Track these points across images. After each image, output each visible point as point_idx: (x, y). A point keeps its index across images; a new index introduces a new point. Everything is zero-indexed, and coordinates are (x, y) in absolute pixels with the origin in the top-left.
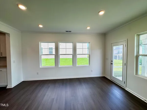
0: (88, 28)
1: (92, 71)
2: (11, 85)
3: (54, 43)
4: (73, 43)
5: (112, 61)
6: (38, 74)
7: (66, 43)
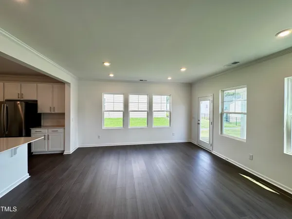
0: (169, 78)
1: (173, 134)
2: (69, 150)
3: (122, 95)
4: (147, 95)
5: (199, 120)
6: (99, 137)
7: (138, 95)
